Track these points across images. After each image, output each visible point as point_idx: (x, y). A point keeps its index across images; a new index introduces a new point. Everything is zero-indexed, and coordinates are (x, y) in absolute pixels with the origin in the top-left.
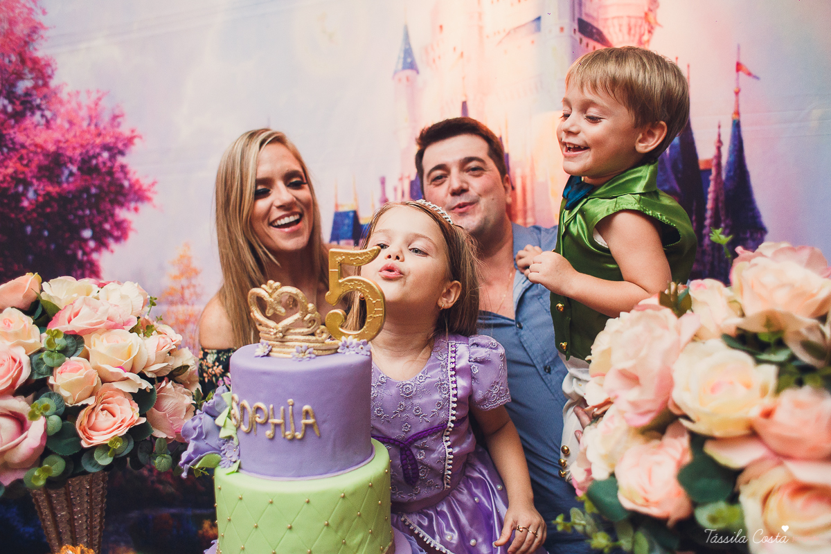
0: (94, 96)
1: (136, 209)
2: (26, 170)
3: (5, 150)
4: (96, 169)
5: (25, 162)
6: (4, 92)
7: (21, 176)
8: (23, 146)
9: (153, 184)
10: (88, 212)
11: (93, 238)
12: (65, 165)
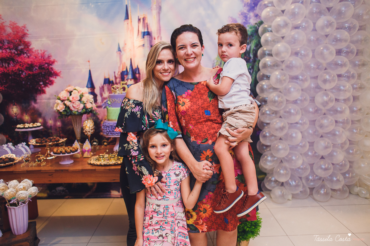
0: (43, 51)
1: (56, 78)
2: (22, 68)
3: (15, 63)
4: (44, 68)
5: (22, 66)
6: (14, 48)
7: (21, 69)
8: (21, 62)
9: (60, 72)
10: (41, 78)
11: (43, 84)
12: (34, 67)
